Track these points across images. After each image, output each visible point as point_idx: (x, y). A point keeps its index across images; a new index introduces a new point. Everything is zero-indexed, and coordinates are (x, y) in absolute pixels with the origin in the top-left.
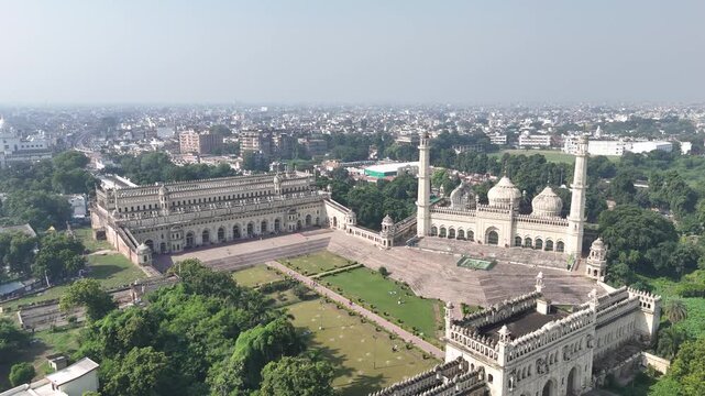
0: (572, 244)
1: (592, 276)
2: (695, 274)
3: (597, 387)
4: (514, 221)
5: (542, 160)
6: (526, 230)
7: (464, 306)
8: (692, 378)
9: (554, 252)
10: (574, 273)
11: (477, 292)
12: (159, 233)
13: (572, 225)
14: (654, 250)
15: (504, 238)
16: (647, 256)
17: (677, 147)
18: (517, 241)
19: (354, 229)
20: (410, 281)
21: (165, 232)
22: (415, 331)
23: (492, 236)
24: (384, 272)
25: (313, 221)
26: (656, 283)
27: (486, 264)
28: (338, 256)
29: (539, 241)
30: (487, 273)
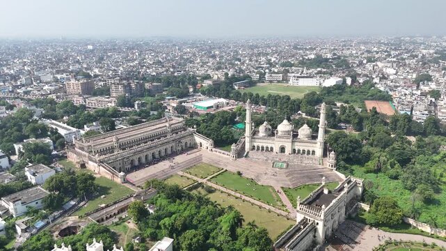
0: (319, 152)
1: (330, 168)
2: (370, 162)
3: (346, 219)
4: (293, 142)
5: (289, 98)
6: (298, 146)
7: (282, 188)
8: (379, 213)
9: (311, 155)
10: (323, 167)
11: (285, 181)
12: (118, 163)
13: (319, 144)
14: (353, 153)
15: (288, 150)
16: (351, 155)
17: (345, 81)
18: (294, 151)
19: (214, 149)
20: (253, 177)
21: (121, 162)
22: (268, 203)
23: (283, 150)
24: (239, 174)
25: (188, 145)
26: (354, 167)
27: (285, 165)
28: (211, 166)
29: (304, 151)
30: (287, 171)
